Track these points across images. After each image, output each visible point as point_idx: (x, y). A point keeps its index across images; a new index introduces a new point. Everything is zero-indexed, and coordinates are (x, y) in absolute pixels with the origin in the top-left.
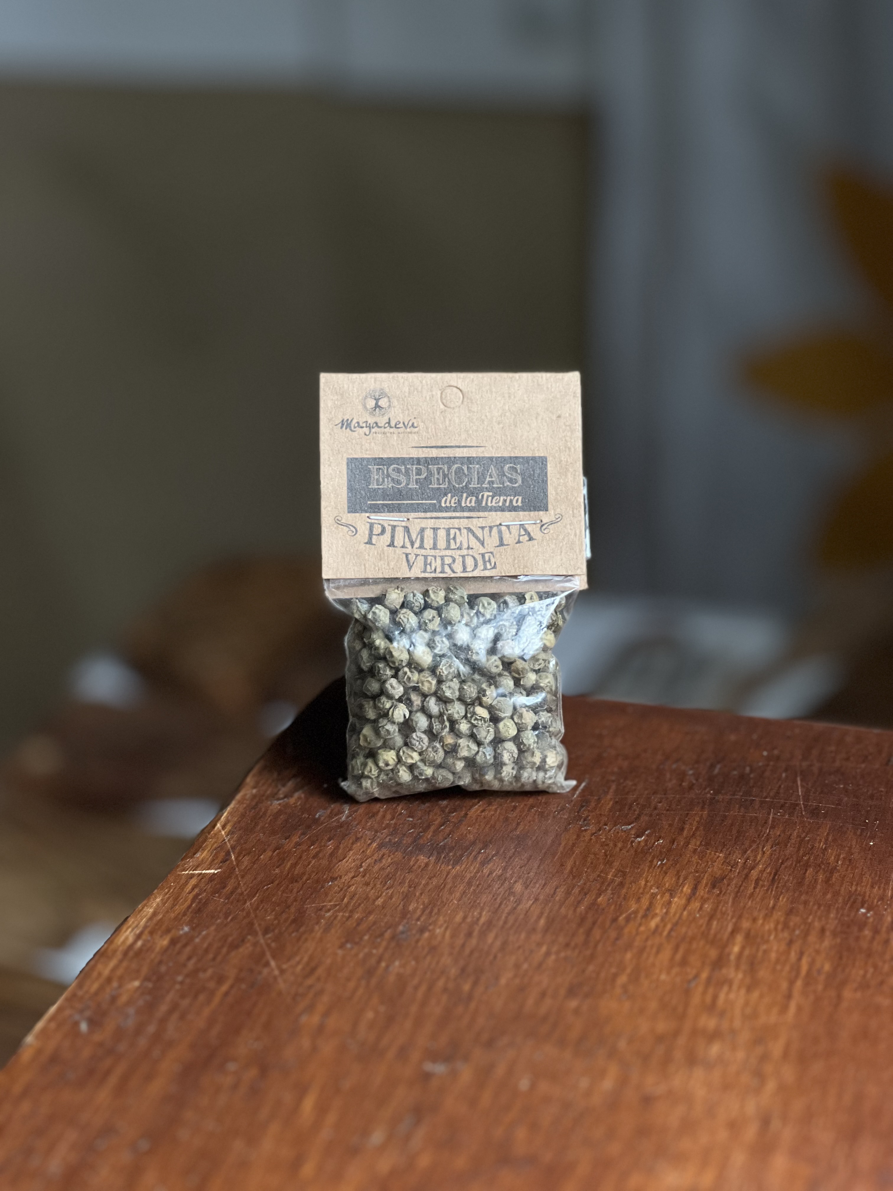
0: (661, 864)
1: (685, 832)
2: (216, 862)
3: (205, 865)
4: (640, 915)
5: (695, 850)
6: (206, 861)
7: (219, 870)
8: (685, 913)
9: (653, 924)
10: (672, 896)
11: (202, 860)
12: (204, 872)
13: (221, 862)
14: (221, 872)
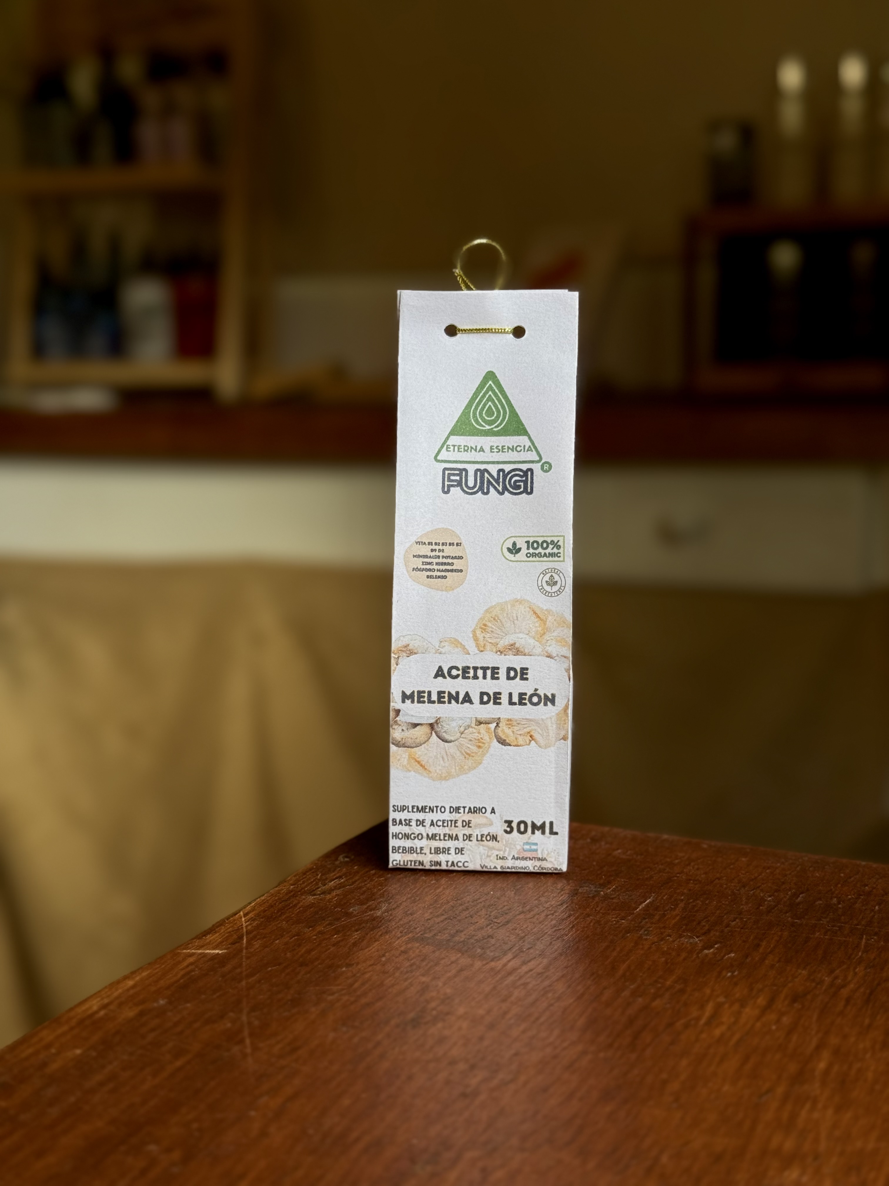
0: (733, 977)
1: (761, 950)
2: (224, 943)
3: (211, 946)
4: (702, 1022)
5: (772, 966)
6: (213, 943)
7: (226, 951)
8: (758, 1024)
9: (717, 1032)
10: (743, 1006)
11: (210, 941)
12: (208, 951)
13: (230, 944)
14: (226, 953)
